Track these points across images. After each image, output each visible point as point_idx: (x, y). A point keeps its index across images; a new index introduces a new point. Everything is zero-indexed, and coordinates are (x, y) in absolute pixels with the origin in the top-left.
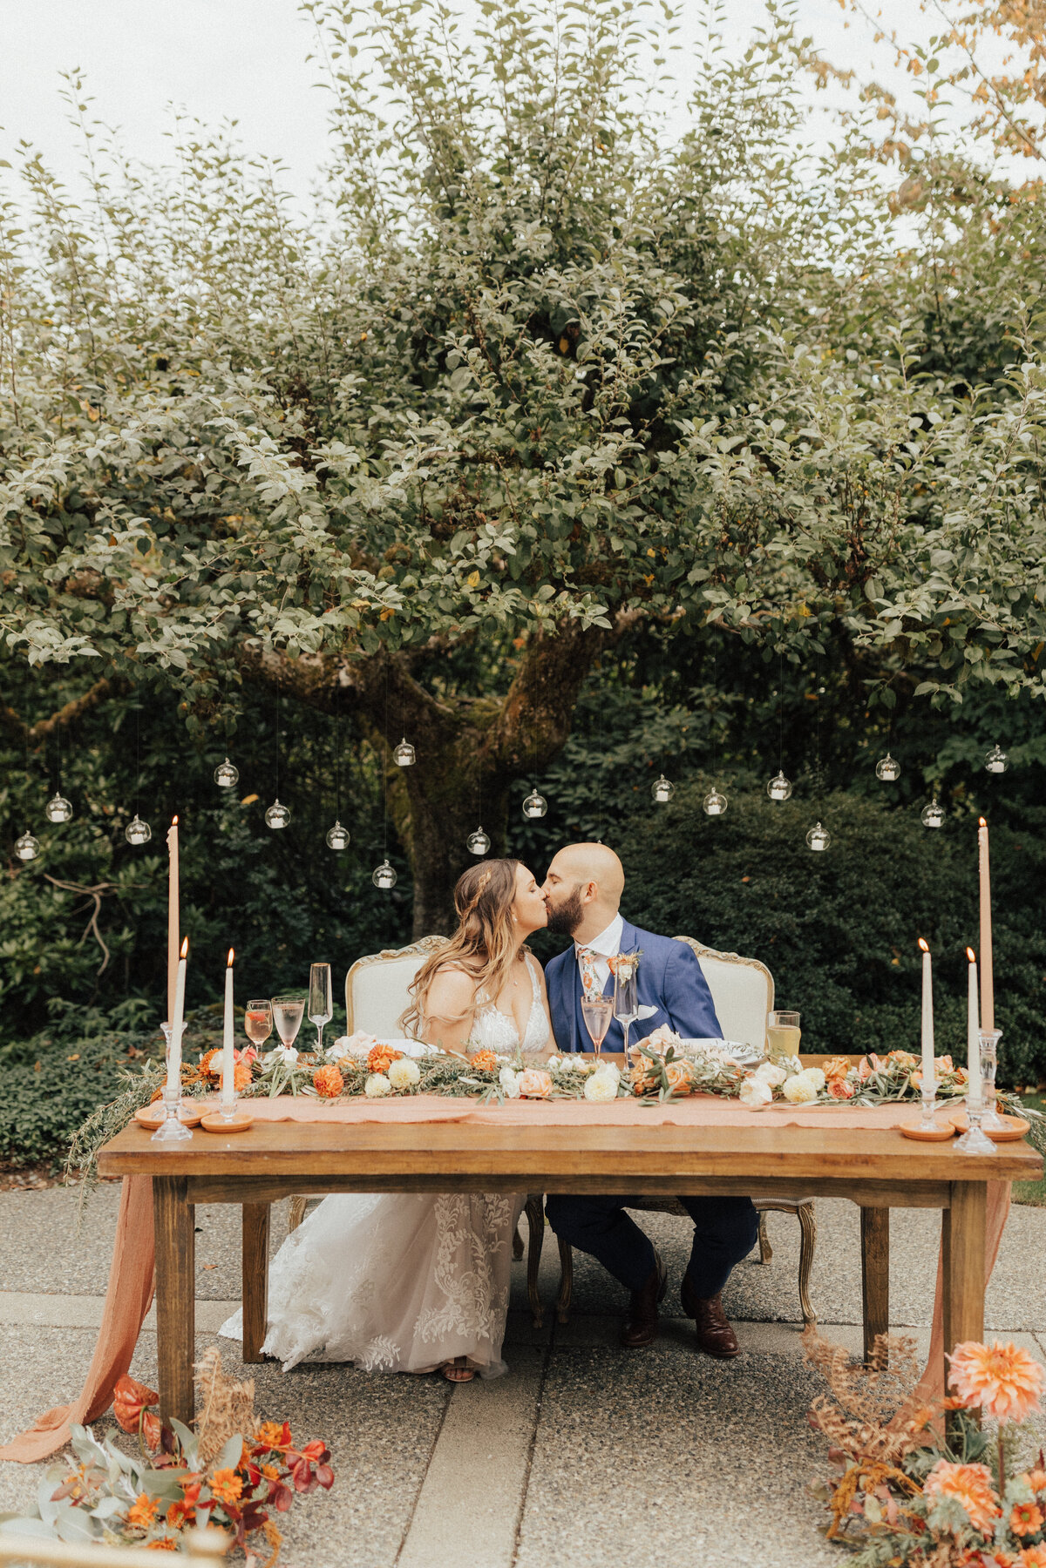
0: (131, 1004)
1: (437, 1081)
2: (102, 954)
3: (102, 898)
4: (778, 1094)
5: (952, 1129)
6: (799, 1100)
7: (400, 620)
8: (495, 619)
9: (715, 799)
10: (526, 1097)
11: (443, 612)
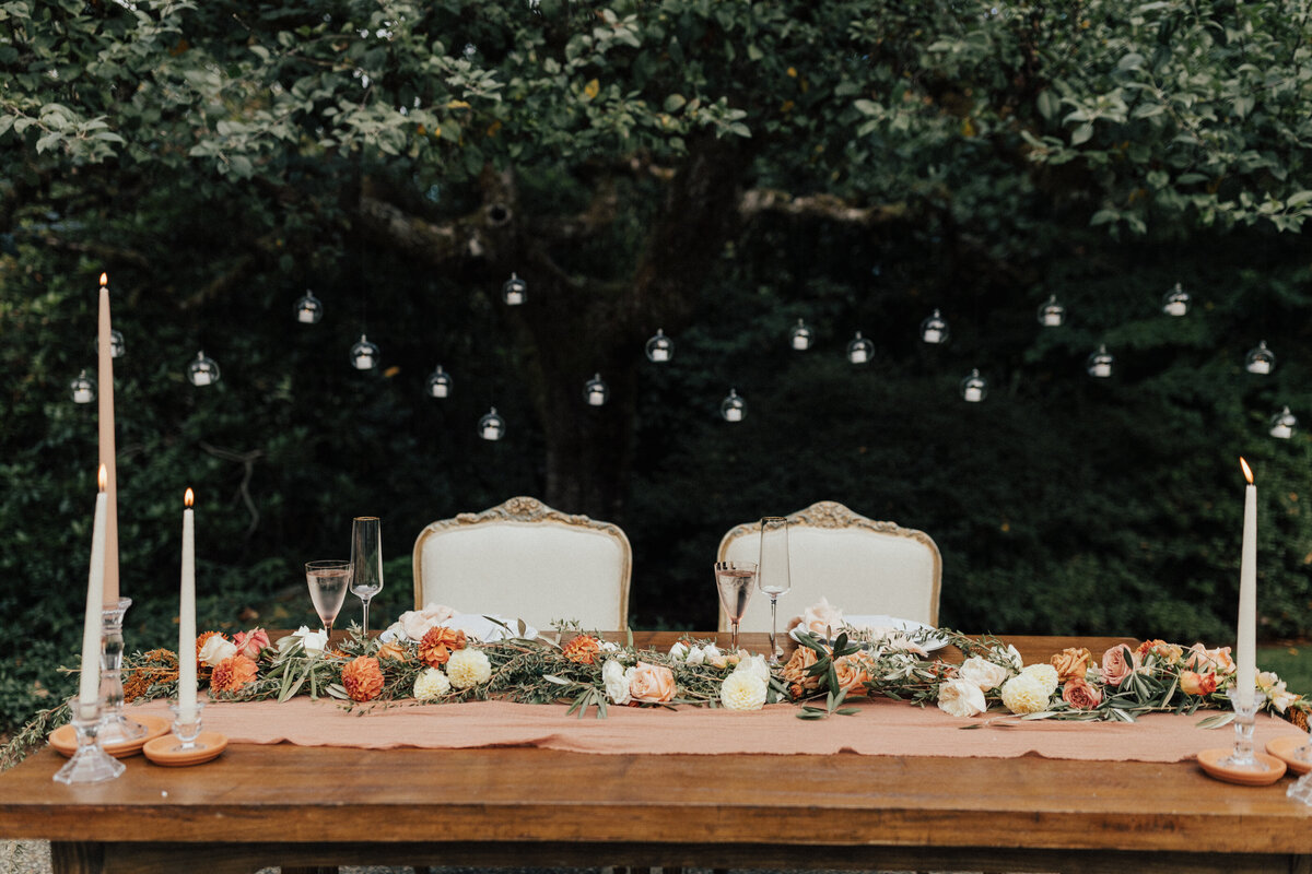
0: (268, 565)
1: (515, 678)
2: (251, 517)
3: (255, 467)
4: (994, 701)
5: (1283, 768)
6: (1026, 710)
7: (508, 136)
8: (616, 135)
9: (862, 345)
10: (639, 704)
11: (556, 129)
